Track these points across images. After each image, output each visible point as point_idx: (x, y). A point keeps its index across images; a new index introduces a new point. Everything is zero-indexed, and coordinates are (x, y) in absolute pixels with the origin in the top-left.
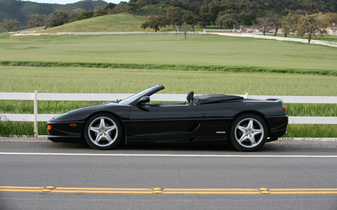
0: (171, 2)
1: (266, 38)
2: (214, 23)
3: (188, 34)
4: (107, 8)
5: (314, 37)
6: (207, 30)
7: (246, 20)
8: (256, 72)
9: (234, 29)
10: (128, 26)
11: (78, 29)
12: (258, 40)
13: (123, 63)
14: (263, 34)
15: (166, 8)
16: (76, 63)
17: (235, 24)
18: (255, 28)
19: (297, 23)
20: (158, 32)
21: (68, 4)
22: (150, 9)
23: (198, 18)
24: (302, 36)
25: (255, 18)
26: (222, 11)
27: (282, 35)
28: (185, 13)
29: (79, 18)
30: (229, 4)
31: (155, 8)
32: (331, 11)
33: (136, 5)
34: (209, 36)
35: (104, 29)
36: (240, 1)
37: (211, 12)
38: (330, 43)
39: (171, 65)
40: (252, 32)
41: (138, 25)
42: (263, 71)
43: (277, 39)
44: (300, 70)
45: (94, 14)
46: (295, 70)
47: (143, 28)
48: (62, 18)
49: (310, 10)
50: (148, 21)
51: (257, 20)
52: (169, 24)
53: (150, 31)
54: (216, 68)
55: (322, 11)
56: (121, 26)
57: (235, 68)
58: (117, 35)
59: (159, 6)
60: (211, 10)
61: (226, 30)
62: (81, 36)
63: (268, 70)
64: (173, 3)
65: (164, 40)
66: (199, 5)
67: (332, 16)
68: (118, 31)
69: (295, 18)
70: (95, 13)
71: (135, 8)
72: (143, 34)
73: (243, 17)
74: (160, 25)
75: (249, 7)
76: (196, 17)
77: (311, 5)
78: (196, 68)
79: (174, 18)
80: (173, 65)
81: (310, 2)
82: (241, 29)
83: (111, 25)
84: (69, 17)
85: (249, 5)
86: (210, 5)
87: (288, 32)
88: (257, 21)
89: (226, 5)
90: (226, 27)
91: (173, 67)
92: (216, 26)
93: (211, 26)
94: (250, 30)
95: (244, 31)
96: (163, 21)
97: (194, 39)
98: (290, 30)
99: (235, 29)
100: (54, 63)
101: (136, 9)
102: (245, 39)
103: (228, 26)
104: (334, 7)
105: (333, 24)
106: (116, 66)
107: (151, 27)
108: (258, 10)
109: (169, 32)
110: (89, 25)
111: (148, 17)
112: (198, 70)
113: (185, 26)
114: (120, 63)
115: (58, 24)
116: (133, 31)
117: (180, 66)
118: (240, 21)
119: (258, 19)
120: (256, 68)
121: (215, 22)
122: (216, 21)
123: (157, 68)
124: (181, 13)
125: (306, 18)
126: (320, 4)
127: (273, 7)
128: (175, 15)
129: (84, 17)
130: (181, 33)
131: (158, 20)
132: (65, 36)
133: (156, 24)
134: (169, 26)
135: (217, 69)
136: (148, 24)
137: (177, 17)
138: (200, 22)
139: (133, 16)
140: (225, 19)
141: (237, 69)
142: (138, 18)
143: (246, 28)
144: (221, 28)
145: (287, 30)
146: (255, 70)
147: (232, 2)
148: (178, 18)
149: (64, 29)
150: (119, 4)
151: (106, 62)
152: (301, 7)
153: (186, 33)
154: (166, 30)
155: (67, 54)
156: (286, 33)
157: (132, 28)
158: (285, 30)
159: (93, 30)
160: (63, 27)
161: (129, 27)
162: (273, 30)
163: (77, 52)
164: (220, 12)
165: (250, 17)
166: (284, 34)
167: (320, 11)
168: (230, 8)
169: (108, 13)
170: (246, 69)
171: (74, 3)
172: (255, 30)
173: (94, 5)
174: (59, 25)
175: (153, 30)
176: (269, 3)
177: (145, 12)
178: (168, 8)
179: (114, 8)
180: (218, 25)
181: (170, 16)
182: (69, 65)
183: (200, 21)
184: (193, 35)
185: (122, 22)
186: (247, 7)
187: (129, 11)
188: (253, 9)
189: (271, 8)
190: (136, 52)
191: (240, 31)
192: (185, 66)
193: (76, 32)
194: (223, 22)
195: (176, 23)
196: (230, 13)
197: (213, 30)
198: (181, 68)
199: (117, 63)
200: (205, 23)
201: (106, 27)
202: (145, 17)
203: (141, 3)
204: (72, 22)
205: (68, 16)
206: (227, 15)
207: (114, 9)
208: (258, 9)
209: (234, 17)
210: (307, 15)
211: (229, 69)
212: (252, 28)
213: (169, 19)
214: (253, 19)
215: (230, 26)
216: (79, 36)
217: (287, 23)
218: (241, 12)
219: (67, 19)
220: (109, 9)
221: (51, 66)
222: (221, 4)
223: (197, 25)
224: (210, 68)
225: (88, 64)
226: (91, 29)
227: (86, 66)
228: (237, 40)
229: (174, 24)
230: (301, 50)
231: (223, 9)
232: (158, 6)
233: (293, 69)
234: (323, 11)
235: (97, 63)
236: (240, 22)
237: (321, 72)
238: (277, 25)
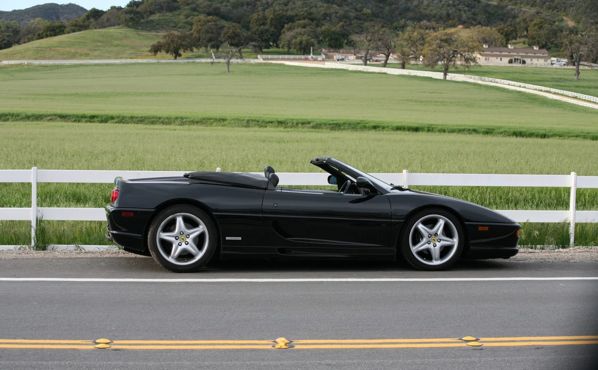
0: (200, 8)
1: (369, 71)
2: (276, 45)
3: (232, 63)
4: (88, 17)
5: (453, 69)
6: (264, 56)
7: (331, 39)
8: (369, 131)
9: (311, 55)
10: (126, 50)
11: (39, 55)
12: (355, 74)
13: (134, 115)
14: (362, 62)
15: (192, 18)
16: (52, 115)
17: (313, 45)
18: (347, 53)
19: (423, 45)
20: (179, 60)
21: (15, 11)
22: (164, 19)
23: (249, 36)
24: (432, 67)
25: (348, 36)
26: (290, 24)
27: (397, 66)
28: (225, 26)
29: (39, 35)
30: (303, 11)
31: (172, 18)
32: (479, 23)
33: (139, 13)
34: (269, 67)
35: (85, 54)
36: (320, 7)
37: (271, 25)
38: (481, 79)
39: (218, 118)
40: (343, 60)
41: (143, 48)
42: (381, 129)
43: (388, 72)
44: (443, 127)
45: (65, 27)
46: (435, 127)
47: (153, 53)
48: (9, 36)
49: (442, 22)
50: (162, 41)
51: (352, 39)
52: (198, 46)
53: (165, 59)
54: (297, 124)
55: (463, 23)
56: (114, 49)
57: (332, 122)
58: (107, 65)
59: (180, 14)
60: (271, 22)
61: (297, 57)
62: (45, 66)
63: (388, 127)
64: (204, 9)
65: (191, 74)
66: (249, 12)
67: (483, 33)
68: (109, 58)
69: (420, 36)
70: (68, 26)
71: (137, 17)
72: (153, 63)
73: (326, 33)
74: (183, 48)
75: (336, 17)
76: (245, 33)
77: (444, 12)
78: (263, 124)
79: (207, 35)
80: (223, 118)
81: (441, 8)
82: (324, 54)
83: (97, 48)
84: (21, 33)
85: (336, 13)
86: (269, 14)
87: (407, 60)
88: (353, 41)
89: (297, 12)
90: (297, 50)
91: (222, 121)
92: (281, 50)
93: (271, 50)
94: (340, 57)
95: (329, 58)
96: (189, 41)
97: (244, 72)
98: (410, 56)
99: (313, 54)
100: (13, 114)
101: (140, 20)
102: (331, 71)
103: (300, 49)
104: (484, 16)
105: (484, 46)
106: (122, 120)
107: (167, 52)
108: (353, 22)
109: (198, 60)
110: (57, 47)
111: (162, 33)
112: (266, 127)
113: (228, 50)
114: (129, 115)
115: (3, 46)
116: (136, 58)
117: (234, 119)
118: (321, 40)
119: (354, 37)
120: (367, 123)
121: (279, 42)
122: (280, 40)
123: (194, 123)
124: (219, 26)
125: (439, 36)
126: (460, 10)
127: (378, 17)
128: (208, 30)
129: (48, 33)
130: (220, 62)
131: (180, 39)
132: (17, 67)
133: (175, 45)
134: (199, 49)
135: (300, 125)
136: (161, 46)
137: (212, 33)
138: (254, 43)
139: (135, 32)
140: (296, 38)
141: (334, 126)
142: (143, 35)
143: (332, 52)
144: (288, 53)
145: (405, 56)
146: (365, 127)
147: (306, 7)
148: (214, 35)
149: (15, 54)
150: (109, 10)
151: (103, 113)
152: (426, 16)
153: (229, 62)
154: (192, 56)
155: (27, 98)
156: (403, 61)
157: (133, 54)
158: (402, 57)
159: (65, 56)
160: (13, 51)
161: (128, 50)
162: (380, 57)
163: (43, 95)
164: (286, 26)
165: (339, 35)
166: (400, 64)
167: (459, 24)
168: (304, 17)
169: (90, 27)
170: (350, 124)
171: (27, 9)
172: (348, 56)
173: (61, 13)
174: (5, 48)
175: (171, 55)
176: (372, 9)
177: (155, 24)
178: (195, 17)
179: (100, 18)
180: (283, 47)
181: (199, 32)
182: (38, 117)
183: (252, 41)
184: (241, 64)
185: (116, 42)
186: (333, 16)
187: (128, 23)
188: (344, 20)
189: (374, 19)
190: (148, 94)
191: (323, 59)
192: (244, 120)
193: (36, 59)
194: (292, 42)
195: (210, 45)
196: (304, 27)
197: (275, 56)
198: (237, 124)
199: (123, 115)
200: (261, 45)
201: (89, 51)
202: (156, 34)
203: (148, 10)
204: (27, 42)
205: (19, 31)
206: (300, 30)
207: (100, 20)
208: (352, 20)
209: (312, 34)
210: (441, 30)
211: (320, 125)
212: (343, 53)
213: (197, 38)
214: (344, 37)
215: (304, 50)
216: (42, 66)
217: (405, 43)
218: (323, 25)
219: (18, 38)
220: (92, 20)
221: (7, 120)
222: (287, 10)
223: (249, 48)
224: (287, 124)
225: (74, 116)
226: (62, 55)
227: (69, 119)
228: (319, 73)
229: (206, 46)
230: (433, 91)
231: (291, 19)
232: (178, 15)
233: (431, 125)
234: (466, 24)
235: (89, 115)
236: (321, 43)
237: (482, 130)
238: (388, 47)
